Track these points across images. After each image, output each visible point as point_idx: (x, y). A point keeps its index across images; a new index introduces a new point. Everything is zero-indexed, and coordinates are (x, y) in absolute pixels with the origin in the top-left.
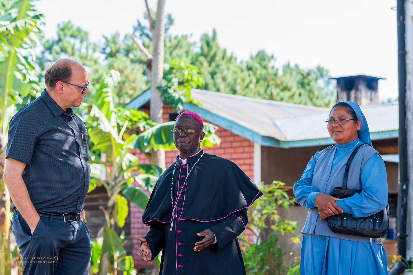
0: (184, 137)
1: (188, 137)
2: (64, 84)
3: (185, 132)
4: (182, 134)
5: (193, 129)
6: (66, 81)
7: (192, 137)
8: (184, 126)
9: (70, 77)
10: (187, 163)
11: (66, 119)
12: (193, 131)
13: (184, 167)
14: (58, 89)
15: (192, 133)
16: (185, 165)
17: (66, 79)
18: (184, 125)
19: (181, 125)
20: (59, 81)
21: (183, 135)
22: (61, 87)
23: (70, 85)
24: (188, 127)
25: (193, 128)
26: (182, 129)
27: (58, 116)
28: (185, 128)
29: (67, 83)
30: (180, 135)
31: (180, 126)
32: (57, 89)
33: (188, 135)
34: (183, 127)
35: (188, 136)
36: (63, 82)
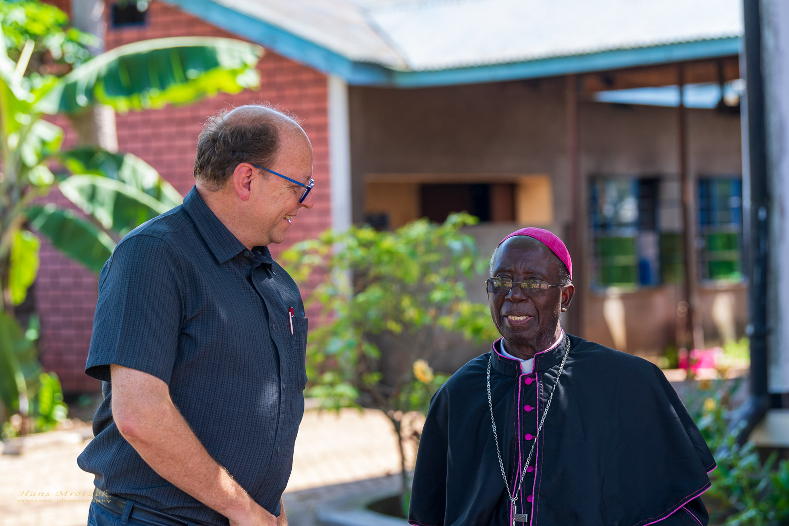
0: (521, 301)
1: (530, 300)
2: (256, 172)
3: (523, 290)
4: (515, 292)
5: (544, 279)
6: (264, 163)
7: (542, 300)
8: (520, 271)
9: (273, 155)
10: (534, 370)
11: (251, 270)
12: (545, 286)
13: (529, 381)
14: (239, 185)
15: (541, 291)
16: (529, 376)
17: (262, 157)
18: (520, 267)
19: (513, 268)
20: (241, 161)
21: (518, 296)
22: (246, 181)
23: (272, 176)
24: (532, 273)
25: (545, 277)
26: (515, 279)
27: (227, 262)
28: (522, 276)
29: (265, 169)
30: (509, 297)
31: (509, 271)
32: (237, 186)
33: (529, 295)
34: (519, 274)
35: (531, 298)
36: (254, 165)
